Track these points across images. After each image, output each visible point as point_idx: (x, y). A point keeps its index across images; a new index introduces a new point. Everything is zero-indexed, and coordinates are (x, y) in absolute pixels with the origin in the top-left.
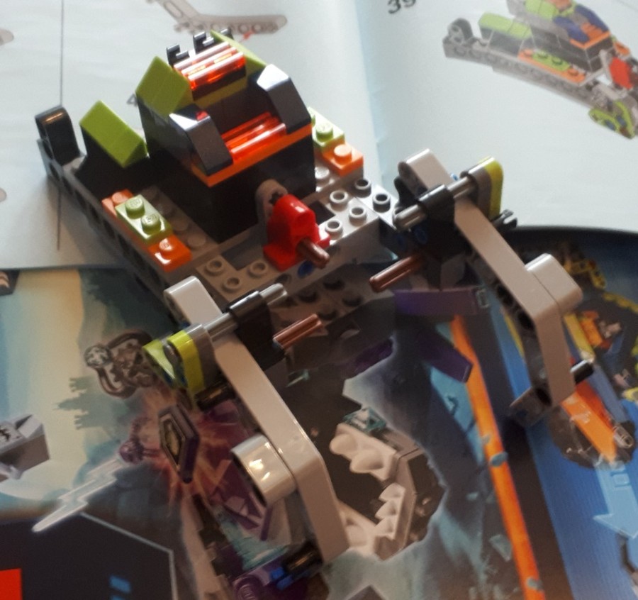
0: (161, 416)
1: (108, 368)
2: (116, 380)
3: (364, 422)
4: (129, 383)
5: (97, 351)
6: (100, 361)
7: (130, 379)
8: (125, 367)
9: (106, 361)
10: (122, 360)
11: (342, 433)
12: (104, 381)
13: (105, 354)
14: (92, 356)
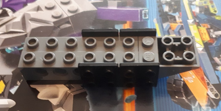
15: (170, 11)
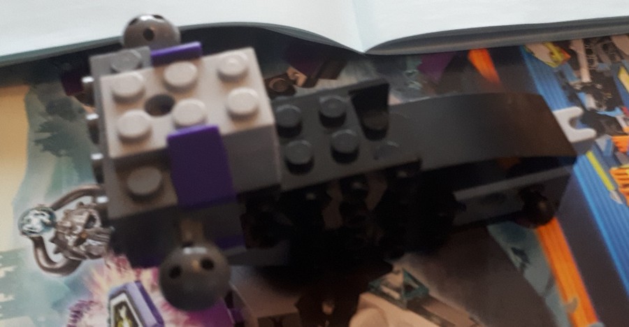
0: (113, 297)
1: (48, 236)
2: (56, 252)
3: (397, 290)
4: (74, 254)
5: (36, 215)
6: (39, 227)
7: (75, 249)
8: (71, 234)
9: (46, 226)
10: (68, 224)
11: (367, 306)
12: (40, 253)
13: (46, 219)
14: (29, 221)
15: (599, 106)
